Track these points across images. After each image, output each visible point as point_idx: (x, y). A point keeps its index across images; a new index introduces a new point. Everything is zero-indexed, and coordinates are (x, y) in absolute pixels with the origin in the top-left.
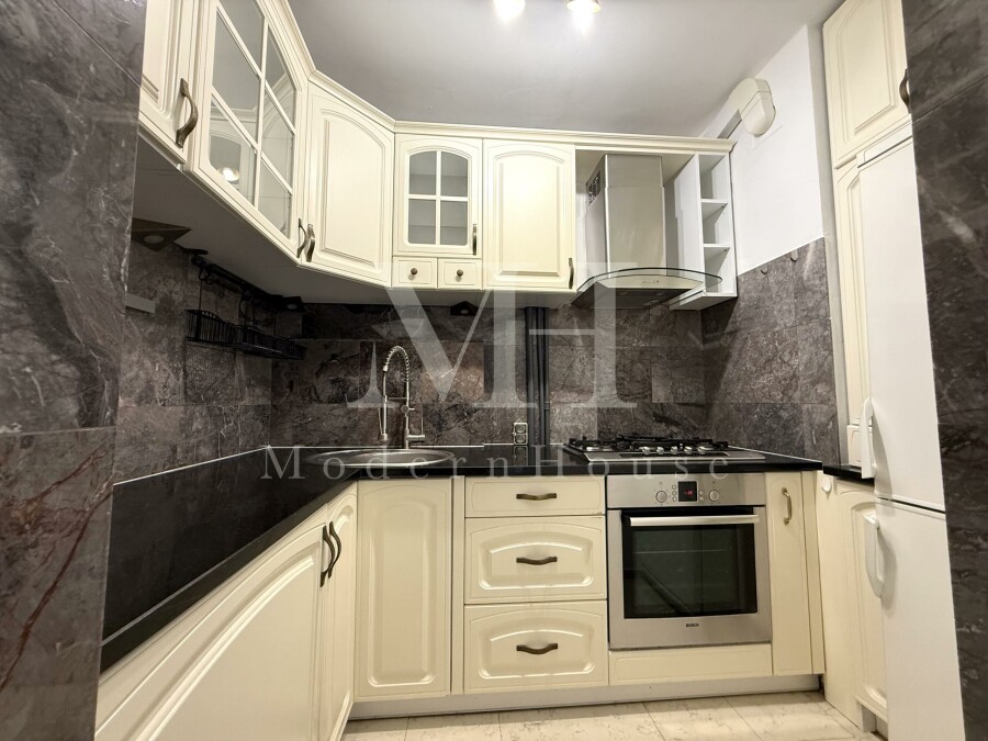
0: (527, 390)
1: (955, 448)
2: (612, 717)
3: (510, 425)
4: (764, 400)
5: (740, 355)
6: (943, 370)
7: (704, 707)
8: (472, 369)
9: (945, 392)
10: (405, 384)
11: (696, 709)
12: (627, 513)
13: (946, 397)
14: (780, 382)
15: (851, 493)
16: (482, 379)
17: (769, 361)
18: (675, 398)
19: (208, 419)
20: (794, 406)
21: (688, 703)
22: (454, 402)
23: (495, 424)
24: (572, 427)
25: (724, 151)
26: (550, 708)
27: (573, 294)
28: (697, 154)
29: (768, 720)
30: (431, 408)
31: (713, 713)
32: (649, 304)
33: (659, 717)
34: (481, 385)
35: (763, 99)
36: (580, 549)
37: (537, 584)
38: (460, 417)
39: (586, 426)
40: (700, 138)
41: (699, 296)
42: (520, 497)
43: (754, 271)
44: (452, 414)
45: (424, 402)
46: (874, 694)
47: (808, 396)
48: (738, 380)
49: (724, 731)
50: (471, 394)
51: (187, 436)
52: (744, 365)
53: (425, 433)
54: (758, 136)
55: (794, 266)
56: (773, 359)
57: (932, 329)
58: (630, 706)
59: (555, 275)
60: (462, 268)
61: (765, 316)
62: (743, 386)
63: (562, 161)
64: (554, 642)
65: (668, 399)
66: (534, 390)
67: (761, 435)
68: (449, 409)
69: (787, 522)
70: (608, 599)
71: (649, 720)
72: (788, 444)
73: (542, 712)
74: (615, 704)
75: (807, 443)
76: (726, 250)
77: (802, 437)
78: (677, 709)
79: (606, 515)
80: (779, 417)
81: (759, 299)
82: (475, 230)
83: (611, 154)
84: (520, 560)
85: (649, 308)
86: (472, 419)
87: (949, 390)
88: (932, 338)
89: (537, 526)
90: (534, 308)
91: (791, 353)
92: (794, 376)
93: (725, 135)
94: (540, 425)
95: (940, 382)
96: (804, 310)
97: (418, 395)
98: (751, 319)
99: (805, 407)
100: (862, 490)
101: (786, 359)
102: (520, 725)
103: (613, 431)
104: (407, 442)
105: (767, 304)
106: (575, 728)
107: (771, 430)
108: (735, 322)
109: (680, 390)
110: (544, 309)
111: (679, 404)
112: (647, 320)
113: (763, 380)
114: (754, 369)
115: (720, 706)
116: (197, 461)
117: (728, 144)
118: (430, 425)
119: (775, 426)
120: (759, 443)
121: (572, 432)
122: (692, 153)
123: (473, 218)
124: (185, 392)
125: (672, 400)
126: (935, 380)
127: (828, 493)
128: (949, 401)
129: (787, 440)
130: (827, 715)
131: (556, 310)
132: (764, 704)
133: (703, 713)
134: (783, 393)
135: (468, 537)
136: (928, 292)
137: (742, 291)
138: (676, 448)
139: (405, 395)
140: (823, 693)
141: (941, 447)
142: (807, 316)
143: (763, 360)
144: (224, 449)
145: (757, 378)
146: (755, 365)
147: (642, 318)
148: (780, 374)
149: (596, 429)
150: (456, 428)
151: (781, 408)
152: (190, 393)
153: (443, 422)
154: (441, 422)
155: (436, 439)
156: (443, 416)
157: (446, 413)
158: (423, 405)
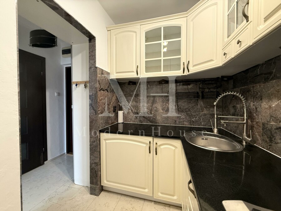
19: (187, 116)
30: (266, 126)
44: (278, 133)
51: (179, 119)
68: (277, 129)
116: (183, 125)
124: (178, 110)
144: (194, 124)
152: (179, 110)
153: (273, 137)
154: (272, 137)
155: (269, 147)
156: (273, 132)
157: (275, 131)
158: (262, 123)
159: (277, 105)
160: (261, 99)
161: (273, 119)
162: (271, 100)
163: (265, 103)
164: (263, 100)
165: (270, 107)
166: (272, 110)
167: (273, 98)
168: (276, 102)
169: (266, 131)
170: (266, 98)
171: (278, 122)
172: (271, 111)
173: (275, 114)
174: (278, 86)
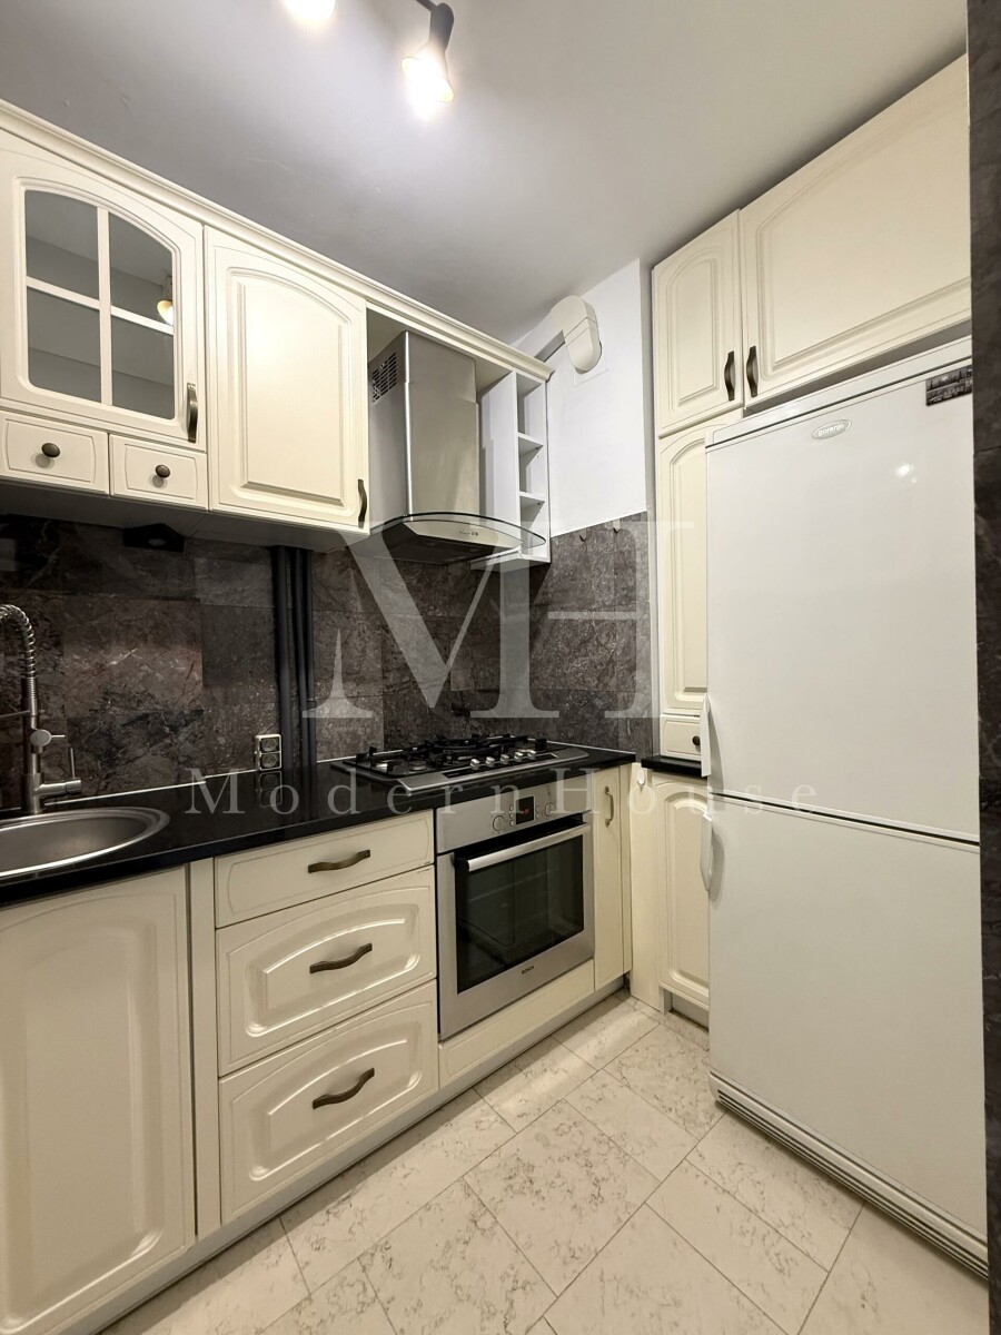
0: (278, 680)
1: (997, 803)
2: (443, 1128)
3: (250, 740)
4: (578, 687)
5: (551, 633)
6: (989, 724)
7: (536, 1059)
8: (179, 648)
9: (990, 746)
10: (25, 684)
11: (528, 1065)
12: (461, 855)
13: (990, 751)
14: (595, 667)
15: (666, 785)
16: (199, 667)
17: (584, 642)
18: (476, 683)
20: (610, 694)
21: (520, 1062)
22: (142, 710)
23: (222, 740)
24: (347, 733)
25: (542, 378)
26: (358, 1163)
27: (364, 535)
28: (515, 371)
29: (593, 1043)
30: (88, 724)
31: (546, 1061)
32: (452, 560)
33: (493, 1098)
34: (197, 676)
35: (591, 329)
36: (402, 921)
37: (344, 994)
38: (155, 737)
39: (368, 730)
40: (512, 347)
41: (514, 557)
42: (313, 869)
43: (571, 535)
44: (136, 733)
45: (71, 715)
46: (677, 977)
47: (624, 683)
48: (549, 661)
49: (562, 1077)
50: (178, 693)
52: (556, 645)
53: (79, 774)
54: (581, 372)
55: (615, 538)
56: (589, 641)
57: (979, 681)
58: (459, 1100)
59: (337, 502)
60: (167, 463)
61: (582, 591)
62: (554, 670)
63: (345, 319)
64: (370, 1068)
65: (468, 685)
66: (291, 680)
67: (573, 726)
68: (131, 723)
69: (608, 824)
70: (438, 978)
71: (485, 1107)
72: (602, 735)
73: (348, 1175)
74: (440, 1109)
75: (622, 734)
76: (540, 504)
77: (617, 727)
78: (511, 1076)
79: (435, 864)
80: (593, 706)
81: (576, 569)
82: (191, 395)
83: (415, 334)
84: (314, 969)
85: (447, 564)
86: (181, 738)
87: (994, 744)
88: (980, 690)
89: (343, 905)
90: (287, 548)
91: (608, 635)
92: (611, 661)
93: (543, 356)
94: (301, 734)
95: (984, 735)
96: (623, 589)
97: (55, 702)
98: (566, 591)
99: (620, 696)
100: (678, 781)
101: (603, 642)
102: (320, 1217)
103: (403, 733)
104: (35, 800)
105: (585, 576)
106: (400, 1172)
107: (584, 720)
108: (545, 593)
109: (481, 674)
110: (305, 553)
111: (480, 691)
112: (445, 580)
113: (577, 664)
114: (567, 650)
115: (549, 1049)
117: (544, 368)
118: (88, 758)
119: (588, 716)
120: (570, 735)
121: (348, 741)
122: (510, 368)
123: (187, 370)
125: (472, 688)
126: (980, 734)
127: (641, 787)
128: (994, 756)
129: (600, 732)
130: (635, 1010)
131: (323, 555)
132: (586, 1025)
133: (536, 1066)
134: (598, 679)
135: (222, 957)
136: (978, 642)
137: (555, 557)
138: (506, 757)
139: (25, 705)
140: (629, 989)
141: (981, 801)
142: (626, 596)
143: (577, 641)
145: (571, 661)
146: (568, 646)
147: (439, 577)
148: (595, 658)
149: (382, 732)
150: (147, 757)
151: (596, 696)
153: (118, 748)
154: (114, 749)
155: (103, 783)
156: (116, 737)
157: (123, 731)
158: (68, 720)
159: (125, 661)
160: (57, 644)
161: (113, 700)
162: (102, 648)
163: (76, 657)
164: (66, 649)
165: (101, 668)
166: (111, 674)
167: (109, 642)
168: (124, 654)
169: (87, 742)
170: (80, 641)
171: (134, 705)
172: (107, 678)
173: (120, 685)
174: (126, 610)
